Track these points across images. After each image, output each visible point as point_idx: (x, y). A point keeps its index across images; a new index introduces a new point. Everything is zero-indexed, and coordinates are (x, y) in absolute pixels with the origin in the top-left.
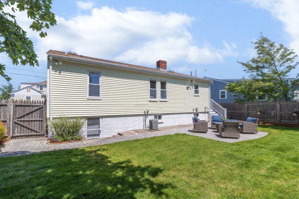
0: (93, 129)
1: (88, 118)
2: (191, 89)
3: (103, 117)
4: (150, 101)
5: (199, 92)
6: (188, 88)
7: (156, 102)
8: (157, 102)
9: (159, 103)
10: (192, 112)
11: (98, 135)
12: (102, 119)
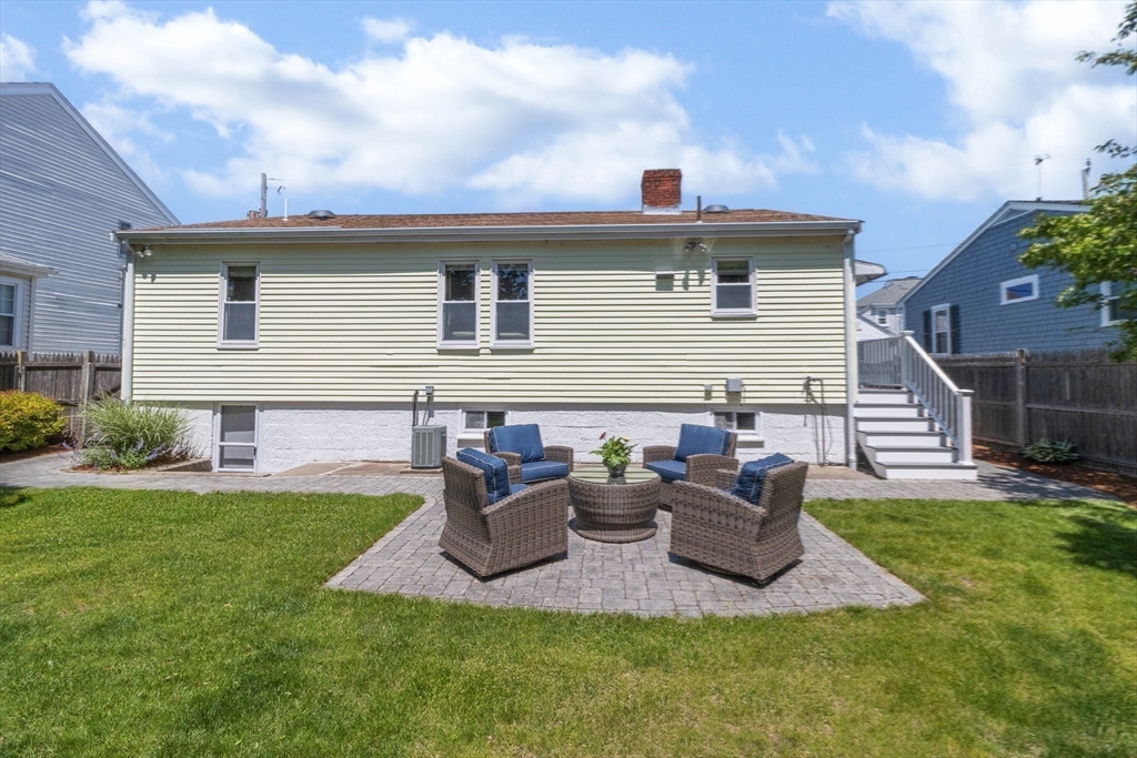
0: (235, 442)
1: (223, 407)
2: (686, 286)
3: (265, 406)
4: (441, 352)
5: (755, 295)
6: (664, 283)
7: (476, 352)
8: (478, 355)
9: (486, 359)
10: (702, 401)
11: (250, 463)
12: (261, 411)
